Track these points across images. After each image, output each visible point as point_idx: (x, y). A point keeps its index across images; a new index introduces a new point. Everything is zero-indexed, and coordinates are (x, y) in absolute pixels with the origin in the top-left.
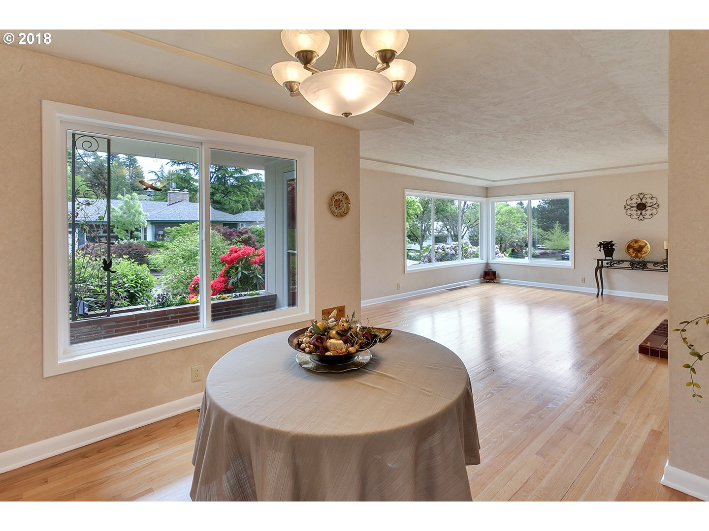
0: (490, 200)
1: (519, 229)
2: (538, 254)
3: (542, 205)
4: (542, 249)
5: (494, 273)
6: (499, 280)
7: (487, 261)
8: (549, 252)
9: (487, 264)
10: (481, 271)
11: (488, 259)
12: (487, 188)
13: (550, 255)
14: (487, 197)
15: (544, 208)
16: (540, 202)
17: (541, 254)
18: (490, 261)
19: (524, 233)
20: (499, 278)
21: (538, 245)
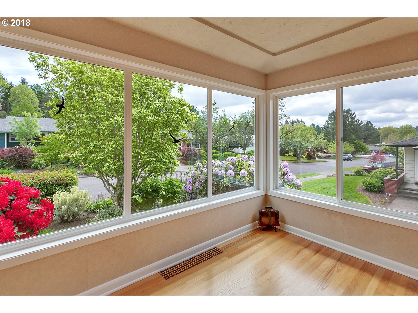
0: (272, 94)
1: (312, 140)
2: (325, 156)
3: (327, 125)
4: (326, 153)
5: (276, 215)
6: (283, 227)
7: (266, 191)
8: (331, 155)
9: (266, 198)
10: (254, 209)
11: (267, 189)
12: (266, 76)
13: (332, 157)
14: (266, 90)
15: (328, 127)
16: (325, 123)
17: (327, 156)
18: (272, 192)
19: (316, 143)
20: (284, 222)
21: (324, 151)
